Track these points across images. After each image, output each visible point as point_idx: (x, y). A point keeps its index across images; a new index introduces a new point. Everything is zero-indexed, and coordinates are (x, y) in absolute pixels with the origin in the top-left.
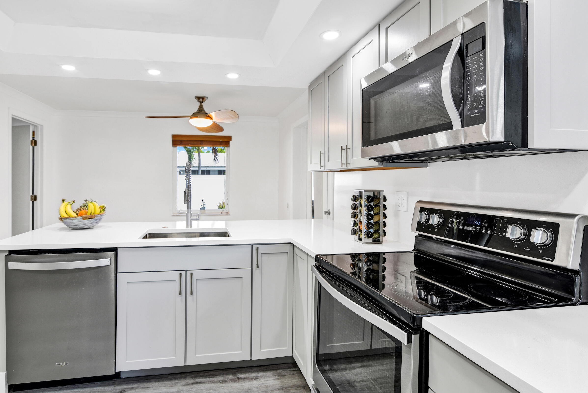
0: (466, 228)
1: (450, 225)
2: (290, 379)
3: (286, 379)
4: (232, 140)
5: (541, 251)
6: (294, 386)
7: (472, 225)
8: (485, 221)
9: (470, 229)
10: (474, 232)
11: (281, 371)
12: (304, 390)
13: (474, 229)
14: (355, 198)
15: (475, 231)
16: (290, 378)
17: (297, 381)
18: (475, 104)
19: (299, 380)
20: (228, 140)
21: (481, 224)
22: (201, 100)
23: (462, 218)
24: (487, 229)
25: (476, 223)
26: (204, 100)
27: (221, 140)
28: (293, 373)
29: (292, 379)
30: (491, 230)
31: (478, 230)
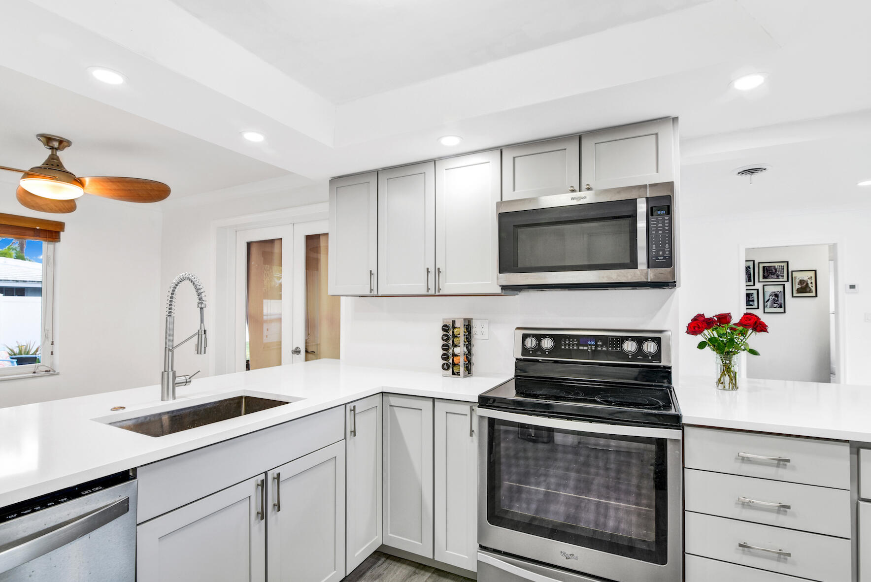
0: (581, 348)
1: (563, 347)
2: (392, 574)
3: (388, 577)
4: (65, 230)
5: (650, 358)
6: (405, 579)
7: (587, 345)
8: (600, 341)
9: (586, 348)
10: (590, 351)
11: (371, 572)
12: (420, 575)
13: (590, 348)
14: (445, 328)
15: (591, 349)
16: (390, 573)
17: (401, 572)
18: (661, 253)
19: (401, 569)
20: (58, 230)
21: (596, 343)
22: (56, 144)
23: (575, 340)
24: (602, 346)
25: (589, 343)
26: (62, 145)
27: (38, 228)
28: (385, 566)
29: (393, 572)
30: (606, 347)
31: (593, 348)
